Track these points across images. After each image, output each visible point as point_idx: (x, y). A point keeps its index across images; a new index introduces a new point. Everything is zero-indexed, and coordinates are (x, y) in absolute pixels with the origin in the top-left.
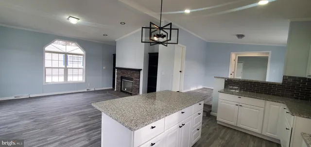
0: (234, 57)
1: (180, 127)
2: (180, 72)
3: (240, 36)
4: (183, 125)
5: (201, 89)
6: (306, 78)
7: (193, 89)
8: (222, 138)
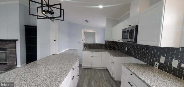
0: (83, 32)
1: (73, 79)
2: (55, 40)
3: (87, 21)
4: (74, 77)
5: (68, 50)
6: (111, 41)
7: (63, 51)
8: (87, 75)
